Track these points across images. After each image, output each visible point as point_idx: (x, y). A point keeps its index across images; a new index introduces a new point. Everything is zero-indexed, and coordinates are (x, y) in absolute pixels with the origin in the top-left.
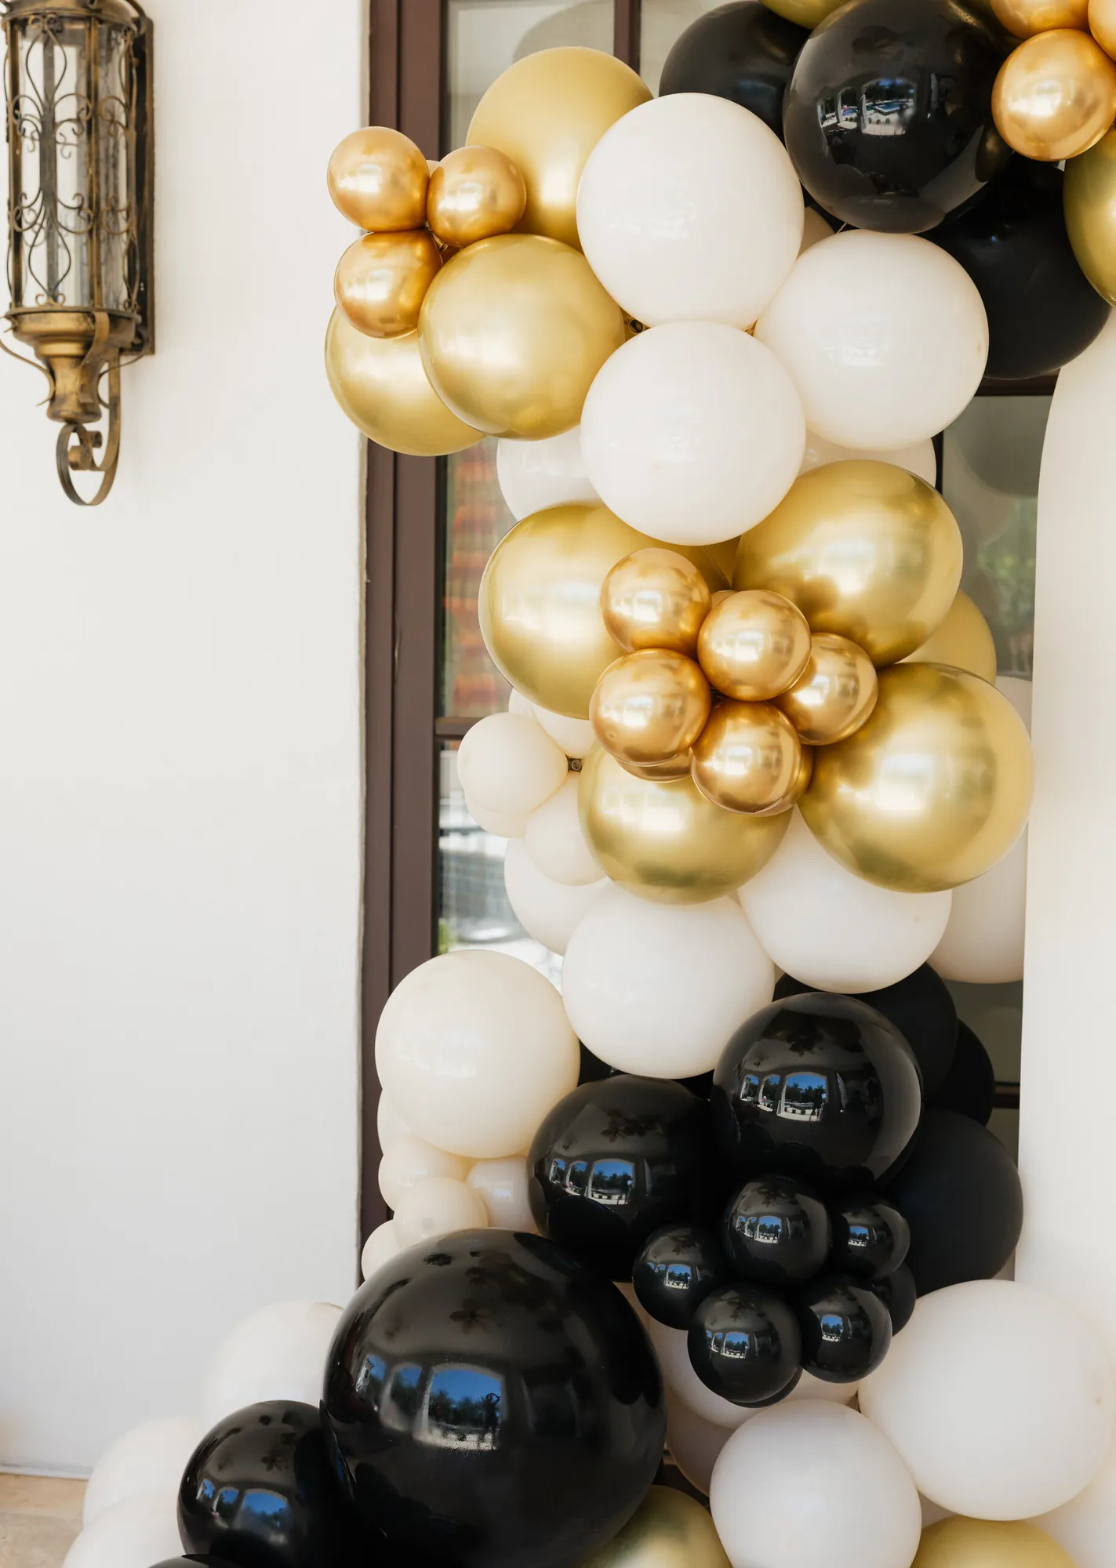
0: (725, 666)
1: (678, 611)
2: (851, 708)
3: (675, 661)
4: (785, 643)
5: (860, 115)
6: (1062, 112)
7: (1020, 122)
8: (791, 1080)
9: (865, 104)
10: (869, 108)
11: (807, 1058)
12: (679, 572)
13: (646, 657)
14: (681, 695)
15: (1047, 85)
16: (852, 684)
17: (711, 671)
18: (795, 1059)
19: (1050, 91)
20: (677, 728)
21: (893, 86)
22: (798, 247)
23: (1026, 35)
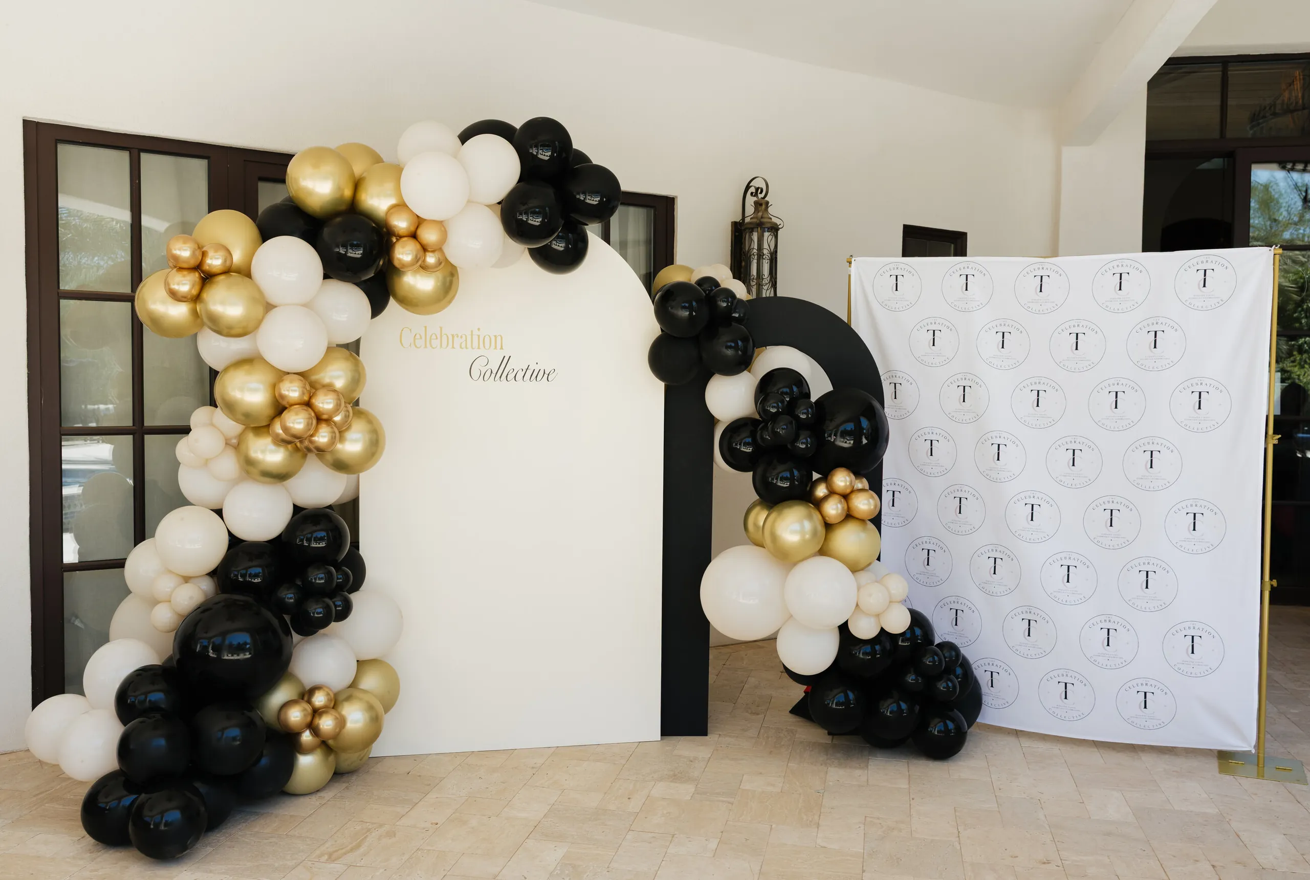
0: (321, 409)
1: (303, 394)
2: (346, 422)
3: (305, 408)
4: (339, 402)
5: (347, 250)
6: (412, 260)
7: (399, 260)
8: (315, 535)
9: (349, 248)
10: (350, 249)
11: (319, 527)
12: (301, 380)
13: (295, 408)
14: (310, 418)
15: (408, 252)
16: (348, 413)
17: (316, 411)
18: (315, 528)
19: (409, 254)
20: (310, 430)
21: (357, 244)
22: (322, 284)
23: (400, 237)
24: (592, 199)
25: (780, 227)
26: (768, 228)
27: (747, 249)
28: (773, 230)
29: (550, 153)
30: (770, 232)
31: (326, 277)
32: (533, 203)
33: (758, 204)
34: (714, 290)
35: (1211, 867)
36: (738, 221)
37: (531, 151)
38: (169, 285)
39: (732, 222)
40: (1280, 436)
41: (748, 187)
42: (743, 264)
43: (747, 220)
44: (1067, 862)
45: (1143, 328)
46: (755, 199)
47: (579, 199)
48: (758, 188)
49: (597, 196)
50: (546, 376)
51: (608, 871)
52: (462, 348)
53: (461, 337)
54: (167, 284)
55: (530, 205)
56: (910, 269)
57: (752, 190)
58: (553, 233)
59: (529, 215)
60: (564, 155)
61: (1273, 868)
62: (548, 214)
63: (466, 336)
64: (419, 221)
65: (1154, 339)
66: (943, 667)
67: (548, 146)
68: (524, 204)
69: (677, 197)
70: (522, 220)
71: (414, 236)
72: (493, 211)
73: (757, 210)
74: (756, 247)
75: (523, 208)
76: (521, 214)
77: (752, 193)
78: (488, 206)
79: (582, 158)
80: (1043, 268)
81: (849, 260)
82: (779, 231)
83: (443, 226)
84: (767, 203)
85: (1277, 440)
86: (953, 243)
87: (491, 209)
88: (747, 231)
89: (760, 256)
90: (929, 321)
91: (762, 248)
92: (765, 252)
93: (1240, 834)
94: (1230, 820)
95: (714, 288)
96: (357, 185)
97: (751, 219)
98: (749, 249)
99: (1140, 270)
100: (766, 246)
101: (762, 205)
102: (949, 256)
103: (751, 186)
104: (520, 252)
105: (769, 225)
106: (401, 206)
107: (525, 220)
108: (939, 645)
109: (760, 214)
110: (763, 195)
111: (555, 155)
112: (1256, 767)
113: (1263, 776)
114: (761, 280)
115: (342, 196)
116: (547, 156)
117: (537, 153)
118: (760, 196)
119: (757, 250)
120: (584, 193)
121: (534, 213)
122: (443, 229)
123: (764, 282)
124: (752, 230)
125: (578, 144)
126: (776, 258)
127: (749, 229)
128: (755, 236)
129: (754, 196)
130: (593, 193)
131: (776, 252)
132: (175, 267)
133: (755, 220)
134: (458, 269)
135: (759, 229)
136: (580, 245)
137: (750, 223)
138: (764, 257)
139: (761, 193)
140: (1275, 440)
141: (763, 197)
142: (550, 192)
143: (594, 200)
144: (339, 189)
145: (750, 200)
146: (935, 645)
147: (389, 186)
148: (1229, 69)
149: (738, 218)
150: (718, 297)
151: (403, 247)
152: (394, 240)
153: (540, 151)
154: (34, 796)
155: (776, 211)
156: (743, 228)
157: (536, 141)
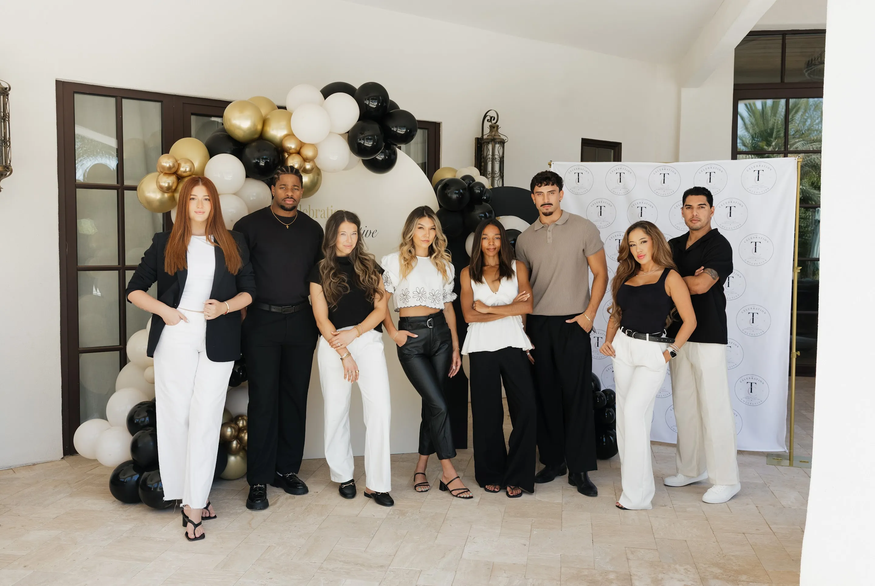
15: (295, 162)
22: (245, 181)
23: (290, 154)
24: (401, 131)
25: (505, 141)
26: (499, 142)
27: (485, 155)
28: (502, 143)
29: (376, 104)
30: (499, 144)
31: (247, 176)
32: (367, 133)
33: (492, 127)
34: (471, 183)
35: (755, 507)
36: (480, 137)
37: (365, 102)
38: (159, 183)
39: (475, 138)
40: (801, 268)
41: (485, 116)
42: (483, 164)
43: (485, 137)
44: (676, 506)
45: (723, 204)
46: (490, 123)
47: (393, 131)
48: (492, 117)
49: (404, 129)
50: (371, 234)
51: (420, 512)
52: (322, 218)
53: (321, 211)
54: (157, 182)
55: (366, 135)
56: (586, 169)
57: (488, 118)
58: (379, 151)
59: (365, 141)
60: (385, 104)
61: (789, 507)
62: (376, 140)
63: (324, 211)
64: (302, 145)
65: (729, 211)
66: (606, 404)
67: (376, 99)
68: (362, 134)
69: (441, 122)
70: (360, 143)
71: (299, 153)
72: (343, 137)
73: (491, 131)
74: (491, 153)
75: (361, 136)
76: (360, 140)
77: (488, 120)
78: (341, 135)
79: (394, 106)
80: (665, 169)
81: (550, 163)
82: (505, 144)
83: (316, 147)
84: (498, 126)
85: (800, 270)
86: (613, 149)
87: (341, 136)
88: (485, 143)
89: (493, 159)
90: (598, 201)
91: (494, 155)
92: (496, 156)
93: (774, 492)
94: (769, 486)
95: (471, 182)
96: (265, 122)
97: (488, 136)
98: (487, 156)
99: (721, 170)
100: (496, 153)
101: (494, 128)
102: (610, 161)
103: (488, 116)
104: (357, 160)
105: (499, 140)
106: (291, 135)
107: (363, 143)
108: (603, 391)
109: (493, 133)
110: (495, 121)
111: (380, 104)
112: (789, 461)
113: (792, 465)
114: (494, 175)
115: (256, 130)
116: (375, 105)
117: (369, 103)
118: (494, 122)
119: (492, 156)
120: (396, 127)
121: (368, 139)
122: (316, 149)
123: (495, 176)
124: (488, 143)
125: (391, 97)
126: (503, 161)
127: (486, 142)
128: (490, 147)
129: (489, 122)
130: (401, 127)
131: (503, 157)
132: (162, 172)
133: (490, 137)
134: (322, 171)
135: (493, 142)
136: (393, 156)
137: (487, 139)
138: (496, 160)
139: (494, 120)
140: (798, 270)
141: (495, 122)
142: (376, 127)
143: (402, 131)
144: (255, 125)
145: (487, 124)
146: (601, 391)
147: (283, 123)
148: (786, 38)
149: (480, 136)
150: (475, 187)
151: (293, 160)
152: (287, 156)
153: (371, 102)
154: (76, 482)
155: (503, 131)
156: (483, 142)
157: (368, 96)
